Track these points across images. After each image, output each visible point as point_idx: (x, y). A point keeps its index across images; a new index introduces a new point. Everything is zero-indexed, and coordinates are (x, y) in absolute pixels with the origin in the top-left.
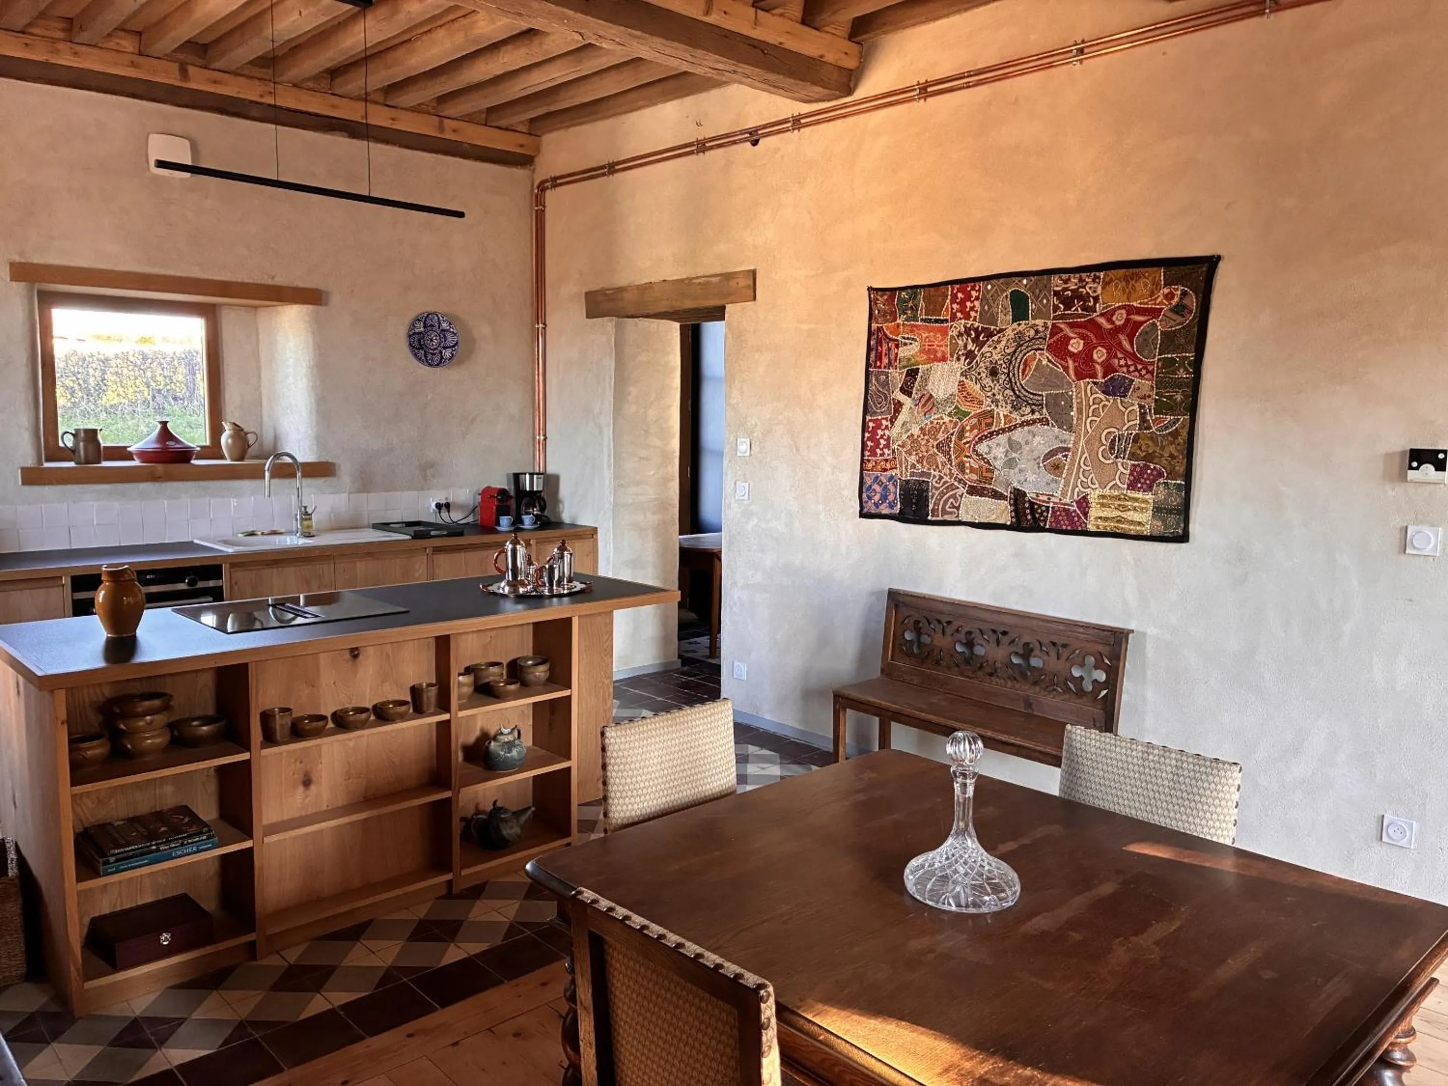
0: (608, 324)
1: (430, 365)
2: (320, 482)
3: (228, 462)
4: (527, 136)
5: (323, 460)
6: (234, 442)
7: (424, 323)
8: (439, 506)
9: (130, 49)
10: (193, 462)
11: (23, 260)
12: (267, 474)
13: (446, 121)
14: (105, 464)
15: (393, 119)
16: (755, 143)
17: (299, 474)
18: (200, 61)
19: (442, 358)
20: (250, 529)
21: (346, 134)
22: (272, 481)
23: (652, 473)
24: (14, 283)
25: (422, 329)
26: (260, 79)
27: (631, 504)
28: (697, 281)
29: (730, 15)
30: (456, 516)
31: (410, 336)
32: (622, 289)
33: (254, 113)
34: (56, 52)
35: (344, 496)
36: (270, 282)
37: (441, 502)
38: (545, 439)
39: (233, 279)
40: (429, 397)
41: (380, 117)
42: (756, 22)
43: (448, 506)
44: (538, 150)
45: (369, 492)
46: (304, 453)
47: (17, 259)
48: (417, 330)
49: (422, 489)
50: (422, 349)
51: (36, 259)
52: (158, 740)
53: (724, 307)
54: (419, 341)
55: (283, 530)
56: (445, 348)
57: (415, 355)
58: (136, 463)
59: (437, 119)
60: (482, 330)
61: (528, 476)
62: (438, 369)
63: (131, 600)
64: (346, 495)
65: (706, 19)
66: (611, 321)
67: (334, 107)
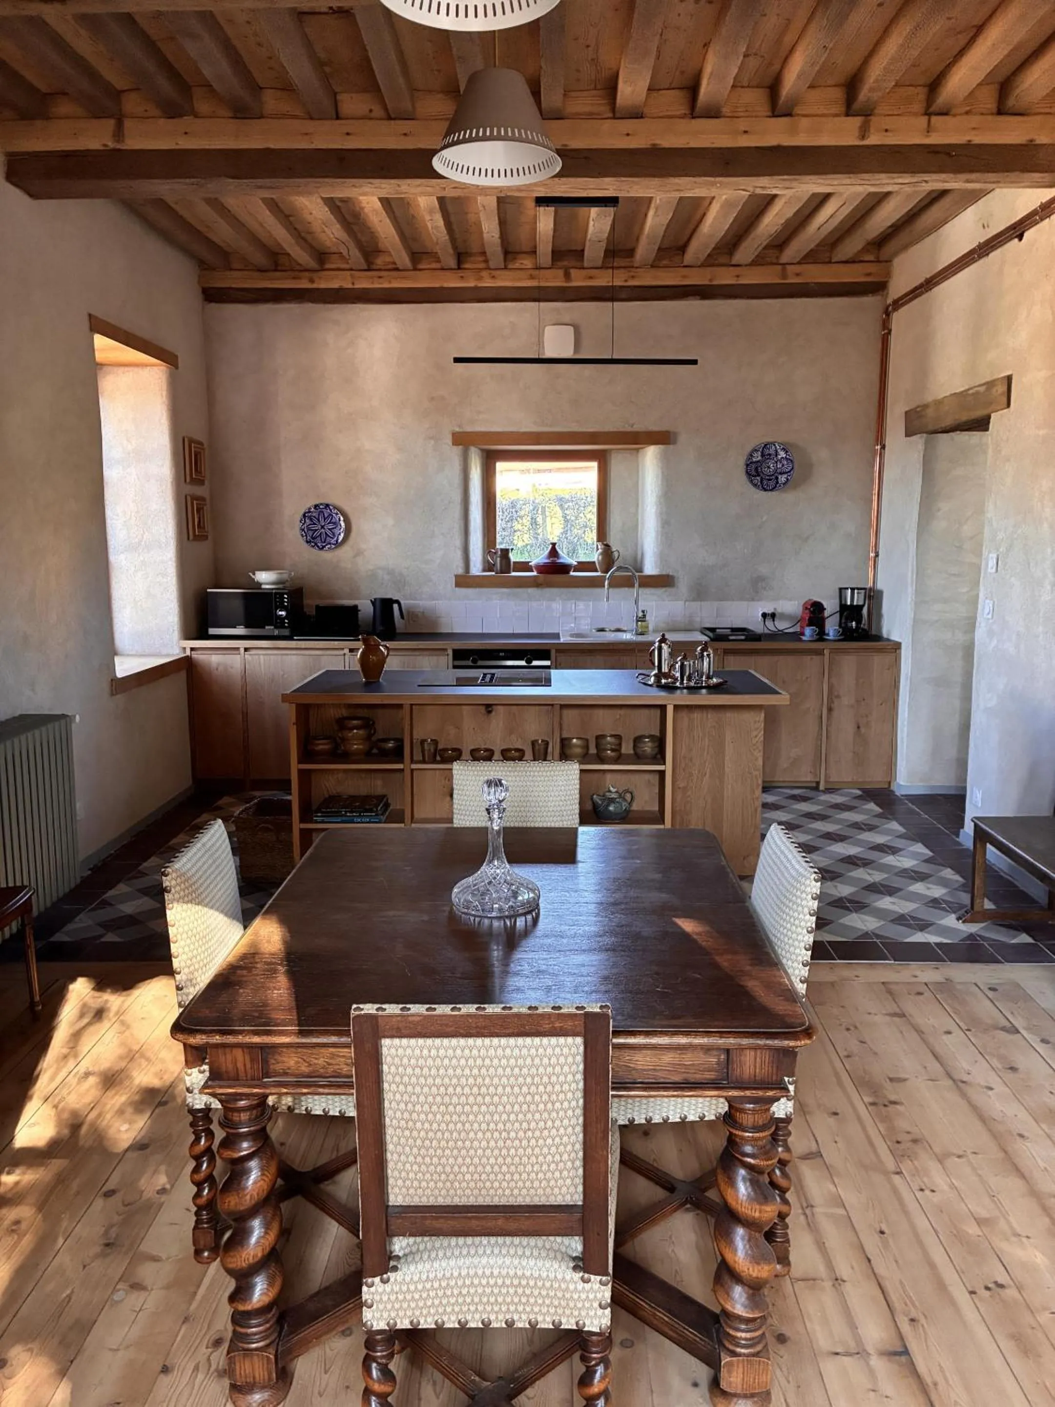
0: (919, 441)
1: (765, 490)
2: (660, 591)
3: (599, 574)
4: (874, 264)
5: (664, 573)
6: (603, 559)
7: (762, 453)
8: (764, 615)
9: (530, 266)
10: (572, 573)
11: (461, 430)
12: (606, 583)
13: (788, 267)
14: (514, 574)
15: (738, 276)
16: (1020, 237)
17: (637, 585)
18: (578, 264)
19: (777, 483)
20: (601, 627)
21: (698, 297)
22: (611, 590)
23: (965, 590)
24: (455, 447)
25: (760, 458)
26: (625, 267)
27: (937, 621)
28: (971, 392)
29: (892, 131)
30: (782, 625)
31: (747, 465)
32: (926, 406)
33: (623, 296)
34: (480, 279)
35: (681, 603)
36: (629, 429)
37: (767, 612)
38: (877, 555)
39: (602, 430)
40: (764, 519)
41: (725, 277)
42: (929, 130)
43: (773, 616)
44: (888, 274)
45: (704, 600)
46: (650, 568)
47: (457, 429)
48: (754, 460)
49: (753, 600)
50: (759, 475)
51: (469, 429)
52: (361, 747)
53: (989, 417)
54: (756, 469)
55: (625, 629)
56: (781, 473)
57: (751, 481)
58: (535, 573)
59: (780, 267)
60: (821, 455)
61: (850, 590)
62: (774, 493)
63: (374, 658)
64: (682, 603)
65: (866, 142)
66: (921, 437)
67: (684, 277)
